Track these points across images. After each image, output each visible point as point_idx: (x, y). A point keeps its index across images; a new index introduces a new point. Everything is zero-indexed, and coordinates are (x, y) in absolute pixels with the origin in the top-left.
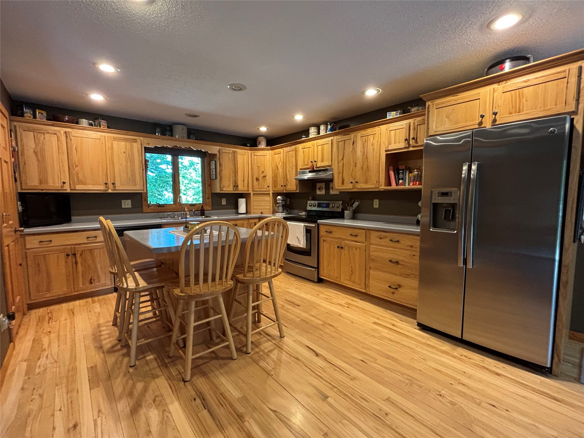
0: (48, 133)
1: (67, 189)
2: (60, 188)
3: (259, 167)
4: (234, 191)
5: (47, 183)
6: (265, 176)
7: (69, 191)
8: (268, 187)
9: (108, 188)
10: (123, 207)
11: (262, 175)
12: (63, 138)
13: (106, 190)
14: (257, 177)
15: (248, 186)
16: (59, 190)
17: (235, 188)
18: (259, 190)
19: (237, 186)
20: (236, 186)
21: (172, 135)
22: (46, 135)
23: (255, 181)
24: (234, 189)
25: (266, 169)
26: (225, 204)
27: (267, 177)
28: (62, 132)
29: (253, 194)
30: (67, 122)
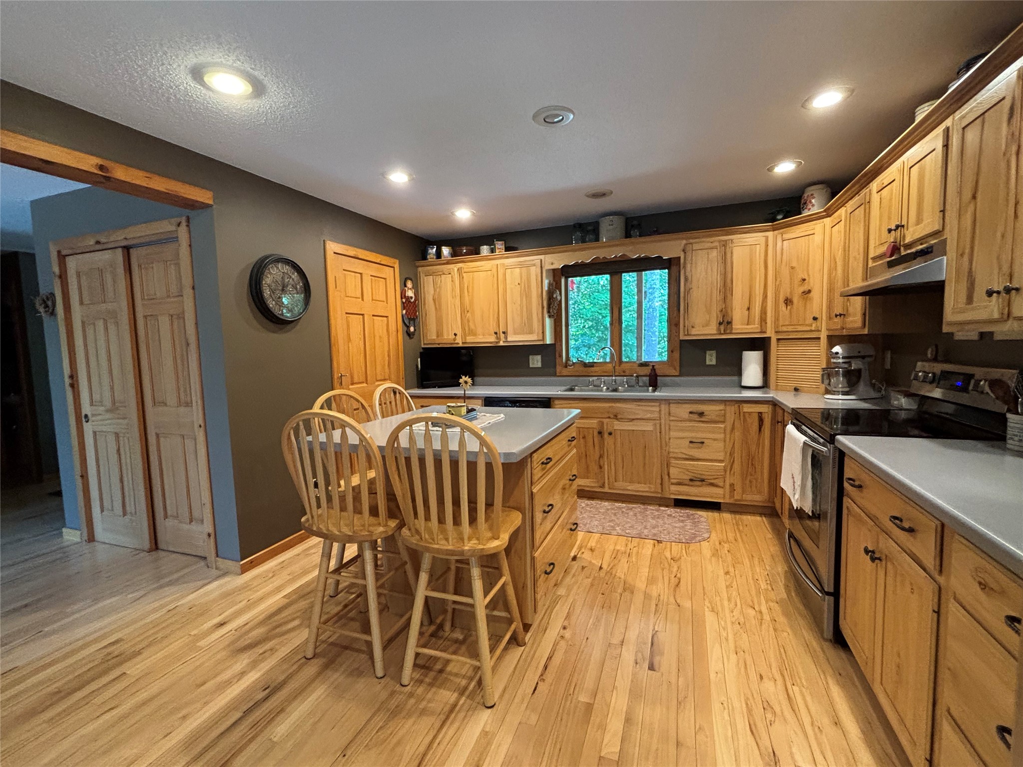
0: (444, 274)
1: (459, 342)
2: (453, 342)
3: (793, 268)
4: (721, 334)
5: (443, 336)
6: (809, 291)
7: (461, 345)
8: (815, 319)
9: (498, 338)
10: (531, 366)
11: (802, 289)
12: (456, 276)
13: (497, 343)
14: (788, 295)
15: (763, 320)
16: (452, 344)
17: (722, 328)
18: (790, 328)
19: (729, 323)
20: (726, 322)
21: (597, 239)
22: (443, 277)
23: (782, 306)
24: (719, 329)
25: (810, 273)
26: (714, 362)
27: (815, 294)
28: (456, 269)
29: (778, 340)
30: (467, 254)
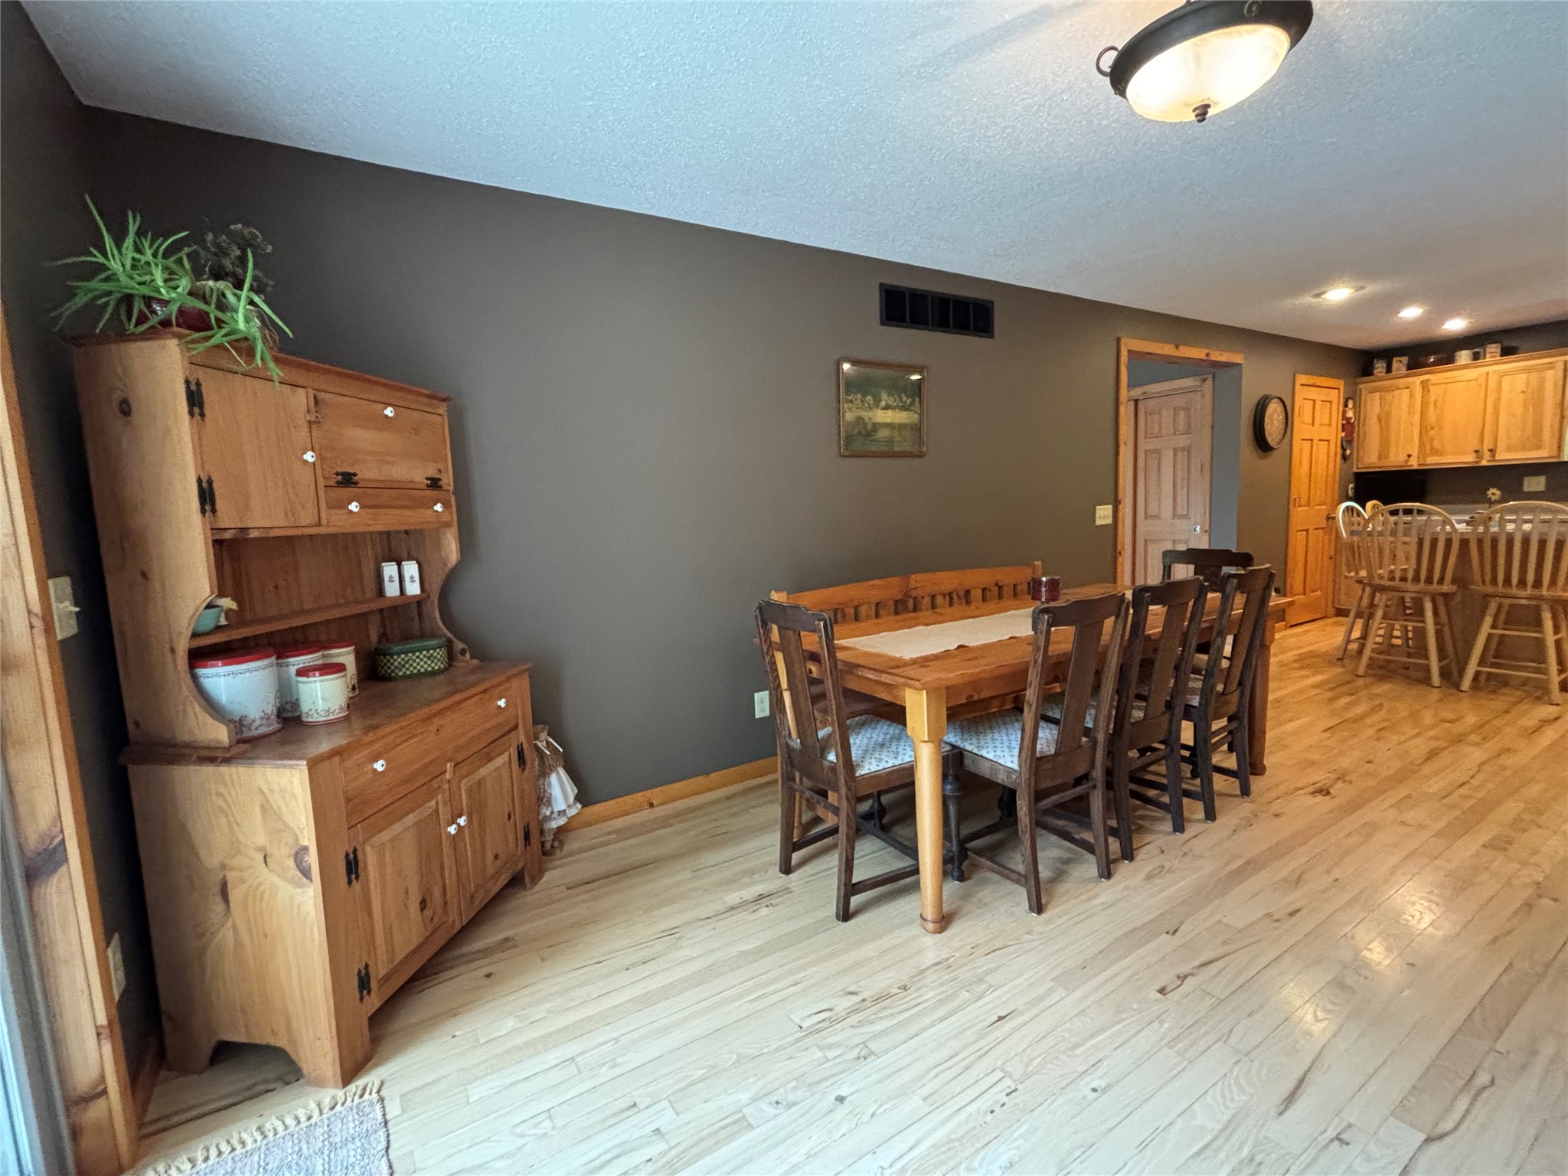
1: (1414, 464)
2: (1403, 464)
5: (1389, 458)
7: (1416, 467)
9: (1480, 458)
10: (1526, 488)
12: (1418, 389)
13: (1477, 462)
16: (1401, 466)
22: (1397, 392)
28: (1418, 382)
30: (1434, 364)
